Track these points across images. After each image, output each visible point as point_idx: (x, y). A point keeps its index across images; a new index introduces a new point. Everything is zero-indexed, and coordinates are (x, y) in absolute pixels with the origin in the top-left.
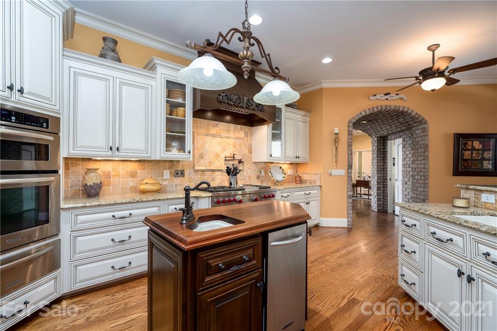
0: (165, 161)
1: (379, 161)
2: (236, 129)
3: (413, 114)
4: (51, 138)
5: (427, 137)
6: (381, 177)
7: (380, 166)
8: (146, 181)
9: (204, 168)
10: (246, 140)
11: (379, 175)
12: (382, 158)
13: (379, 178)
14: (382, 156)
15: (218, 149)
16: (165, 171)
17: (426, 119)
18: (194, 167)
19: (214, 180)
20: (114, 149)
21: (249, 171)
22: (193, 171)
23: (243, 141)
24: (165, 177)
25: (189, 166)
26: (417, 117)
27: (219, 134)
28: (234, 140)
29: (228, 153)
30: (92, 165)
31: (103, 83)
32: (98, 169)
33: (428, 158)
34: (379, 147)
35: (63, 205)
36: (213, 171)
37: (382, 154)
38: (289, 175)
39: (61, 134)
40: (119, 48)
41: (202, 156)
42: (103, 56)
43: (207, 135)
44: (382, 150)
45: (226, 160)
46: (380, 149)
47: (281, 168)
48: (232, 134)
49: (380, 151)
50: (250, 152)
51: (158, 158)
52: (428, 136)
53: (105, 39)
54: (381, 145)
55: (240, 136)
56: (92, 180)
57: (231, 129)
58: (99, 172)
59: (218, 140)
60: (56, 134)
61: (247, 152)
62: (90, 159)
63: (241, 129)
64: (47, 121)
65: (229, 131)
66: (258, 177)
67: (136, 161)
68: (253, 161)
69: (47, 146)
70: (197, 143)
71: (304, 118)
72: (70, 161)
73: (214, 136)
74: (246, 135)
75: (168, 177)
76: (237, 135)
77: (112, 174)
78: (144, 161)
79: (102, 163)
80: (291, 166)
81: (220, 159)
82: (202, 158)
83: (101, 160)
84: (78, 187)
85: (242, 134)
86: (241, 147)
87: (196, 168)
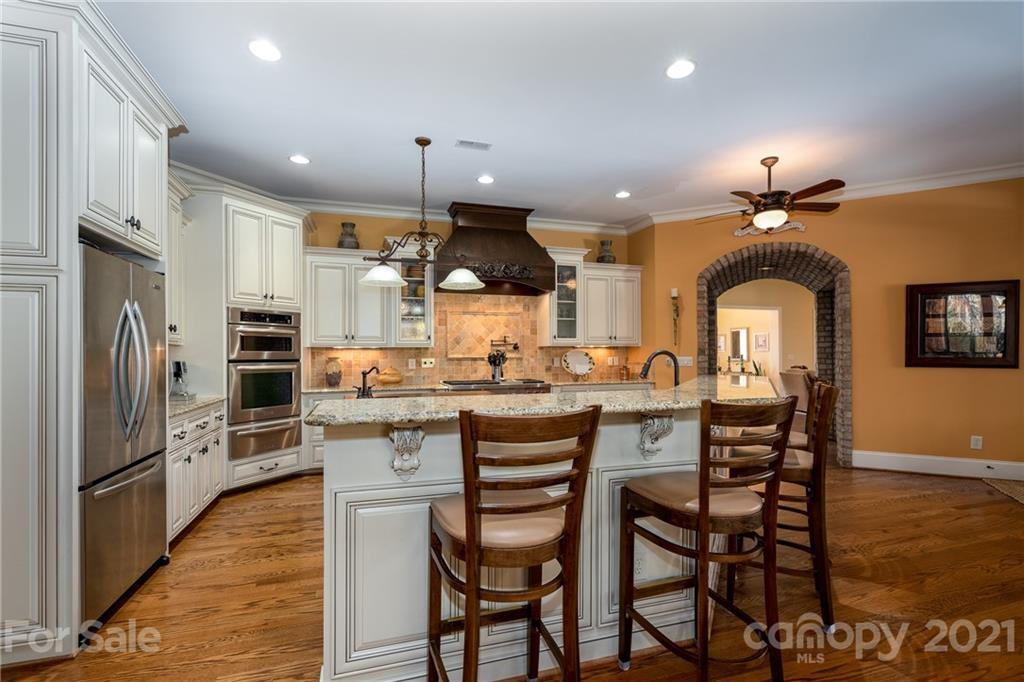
0: (411, 349)
1: (822, 340)
2: (509, 302)
3: (818, 256)
4: (294, 332)
5: (846, 295)
6: (826, 370)
7: (825, 348)
8: (386, 371)
9: (461, 356)
10: (525, 316)
11: (824, 367)
12: (829, 334)
13: (823, 372)
14: (829, 328)
15: (481, 331)
16: (410, 360)
17: (845, 260)
18: (446, 356)
19: (476, 371)
20: (350, 337)
21: (532, 360)
22: (444, 359)
23: (522, 317)
24: (410, 367)
25: (440, 353)
26: (826, 259)
27: (481, 310)
28: (505, 318)
29: (496, 336)
30: (333, 354)
31: (340, 271)
32: (337, 358)
33: (851, 333)
34: (822, 312)
35: (303, 390)
36: (475, 359)
37: (828, 325)
38: (611, 367)
39: (301, 327)
40: (356, 230)
41: (457, 341)
42: (341, 245)
43: (464, 313)
44: (828, 317)
45: (492, 345)
46: (824, 315)
47: (587, 354)
48: (502, 310)
49: (824, 318)
50: (534, 331)
51: (393, 346)
52: (849, 293)
53: (343, 225)
54: (825, 308)
55: (517, 311)
56: (332, 369)
57: (501, 302)
58: (339, 360)
59: (481, 318)
60: (297, 328)
61: (528, 332)
62: (332, 349)
63: (517, 301)
64: (290, 318)
65: (497, 305)
66: (548, 369)
67: (376, 349)
68: (539, 345)
69: (290, 339)
70: (451, 324)
71: (629, 274)
72: (315, 351)
73: (475, 314)
74: (527, 308)
75: (414, 367)
76: (511, 310)
77: (353, 363)
78: (386, 349)
79: (344, 352)
80: (613, 351)
81: (484, 344)
82: (458, 343)
83: (342, 349)
84: (321, 377)
85: (519, 308)
86: (517, 326)
87: (450, 356)
